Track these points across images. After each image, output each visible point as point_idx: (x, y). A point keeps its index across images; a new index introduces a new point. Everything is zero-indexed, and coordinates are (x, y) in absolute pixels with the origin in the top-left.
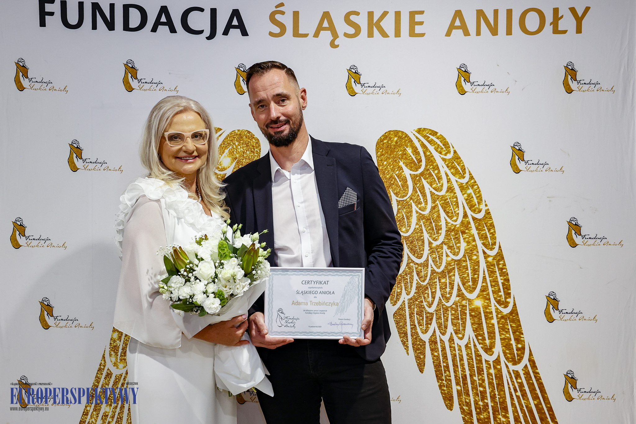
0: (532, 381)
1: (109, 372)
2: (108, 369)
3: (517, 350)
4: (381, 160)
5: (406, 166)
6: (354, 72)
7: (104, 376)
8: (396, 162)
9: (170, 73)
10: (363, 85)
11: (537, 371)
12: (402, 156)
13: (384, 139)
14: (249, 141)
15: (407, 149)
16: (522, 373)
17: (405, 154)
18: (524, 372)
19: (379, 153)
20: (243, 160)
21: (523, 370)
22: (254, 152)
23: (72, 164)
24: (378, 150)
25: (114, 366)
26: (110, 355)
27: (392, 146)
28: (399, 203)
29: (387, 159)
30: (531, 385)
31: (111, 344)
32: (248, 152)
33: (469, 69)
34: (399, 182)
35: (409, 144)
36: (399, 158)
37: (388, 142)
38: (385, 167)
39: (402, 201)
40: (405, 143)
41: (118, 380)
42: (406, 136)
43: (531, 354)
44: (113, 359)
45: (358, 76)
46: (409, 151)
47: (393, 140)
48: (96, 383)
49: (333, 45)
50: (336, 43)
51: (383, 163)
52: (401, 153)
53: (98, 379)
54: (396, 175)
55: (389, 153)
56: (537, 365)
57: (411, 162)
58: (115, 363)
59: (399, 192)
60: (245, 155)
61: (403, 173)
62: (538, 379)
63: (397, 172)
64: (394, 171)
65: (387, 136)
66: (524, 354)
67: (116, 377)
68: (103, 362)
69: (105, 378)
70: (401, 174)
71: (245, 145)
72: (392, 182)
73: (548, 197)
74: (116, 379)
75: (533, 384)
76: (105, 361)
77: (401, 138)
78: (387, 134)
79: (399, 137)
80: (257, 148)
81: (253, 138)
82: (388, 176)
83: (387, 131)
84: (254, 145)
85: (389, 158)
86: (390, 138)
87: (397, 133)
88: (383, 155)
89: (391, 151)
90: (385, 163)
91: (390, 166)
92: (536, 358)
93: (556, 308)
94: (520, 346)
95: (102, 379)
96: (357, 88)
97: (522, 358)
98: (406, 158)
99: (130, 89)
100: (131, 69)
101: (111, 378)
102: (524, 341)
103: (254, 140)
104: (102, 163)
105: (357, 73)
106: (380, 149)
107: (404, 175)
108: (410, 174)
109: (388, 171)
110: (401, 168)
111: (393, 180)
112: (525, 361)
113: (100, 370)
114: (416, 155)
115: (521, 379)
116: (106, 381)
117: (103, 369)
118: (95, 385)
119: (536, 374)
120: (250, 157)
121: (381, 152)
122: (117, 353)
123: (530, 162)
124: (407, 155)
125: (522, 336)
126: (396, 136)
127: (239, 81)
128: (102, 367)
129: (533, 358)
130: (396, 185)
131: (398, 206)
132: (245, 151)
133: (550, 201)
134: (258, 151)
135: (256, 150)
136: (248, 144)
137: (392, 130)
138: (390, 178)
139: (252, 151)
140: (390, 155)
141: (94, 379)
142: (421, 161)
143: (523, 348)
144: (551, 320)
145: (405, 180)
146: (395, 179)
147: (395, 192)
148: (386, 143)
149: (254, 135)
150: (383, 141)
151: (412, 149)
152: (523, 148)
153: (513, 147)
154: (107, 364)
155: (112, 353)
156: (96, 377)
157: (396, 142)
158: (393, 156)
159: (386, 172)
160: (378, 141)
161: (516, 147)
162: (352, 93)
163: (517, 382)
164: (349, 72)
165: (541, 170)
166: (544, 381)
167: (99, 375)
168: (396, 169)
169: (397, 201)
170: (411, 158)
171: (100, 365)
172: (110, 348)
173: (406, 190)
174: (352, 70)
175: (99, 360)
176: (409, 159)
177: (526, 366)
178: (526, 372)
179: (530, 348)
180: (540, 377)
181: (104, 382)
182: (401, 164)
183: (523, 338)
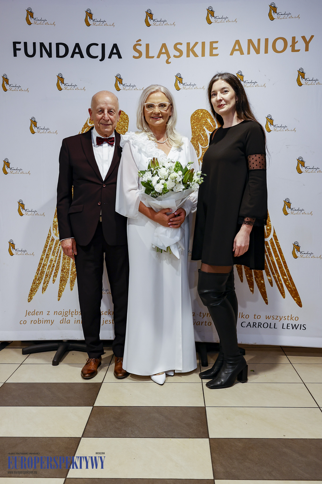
0: (275, 247)
1: (53, 238)
2: (52, 237)
3: (267, 230)
4: (194, 126)
5: (207, 129)
6: (179, 77)
7: (50, 240)
8: (202, 127)
9: (81, 80)
10: (184, 84)
11: (278, 241)
12: (205, 124)
13: (195, 114)
14: (123, 116)
15: (208, 119)
16: (269, 243)
17: (207, 122)
18: (270, 242)
19: (192, 122)
20: (119, 127)
21: (270, 241)
22: (125, 122)
23: (32, 130)
24: (192, 120)
25: (55, 235)
26: (53, 230)
27: (200, 118)
28: (203, 149)
29: (196, 125)
30: (274, 249)
31: (53, 224)
32: (122, 122)
33: (243, 74)
34: (203, 138)
35: (209, 117)
36: (203, 125)
37: (197, 116)
38: (196, 130)
39: (204, 148)
40: (207, 116)
41: (57, 243)
42: (207, 112)
43: (274, 232)
44: (55, 232)
45: (181, 79)
46: (209, 120)
47: (200, 115)
48: (47, 244)
49: (168, 62)
50: (169, 61)
51: (195, 127)
52: (204, 121)
53: (47, 242)
54: (202, 134)
55: (198, 122)
56: (278, 238)
57: (210, 127)
58: (55, 234)
59: (203, 143)
60: (120, 124)
61: (205, 133)
62: (278, 246)
63: (202, 132)
64: (200, 132)
65: (196, 112)
66: (270, 232)
67: (56, 241)
68: (50, 233)
69: (51, 241)
70: (204, 133)
71: (121, 119)
72: (199, 138)
73: (286, 146)
74: (57, 242)
75: (275, 248)
76: (51, 232)
77: (204, 114)
78: (197, 111)
79: (204, 113)
80: (127, 120)
81: (125, 114)
82: (197, 135)
83: (197, 110)
84: (125, 118)
85: (198, 125)
86: (199, 114)
87: (202, 110)
88: (194, 123)
89: (199, 121)
90: (196, 127)
91: (199, 129)
92: (277, 234)
93: (289, 207)
94: (268, 228)
95: (50, 242)
96: (181, 86)
97: (270, 234)
98: (207, 125)
99: (60, 89)
100: (61, 78)
101: (54, 241)
102: (271, 225)
103: (125, 116)
104: (47, 129)
105: (181, 78)
106: (193, 120)
107: (206, 134)
108: (209, 133)
109: (197, 132)
110: (204, 130)
111: (200, 137)
112: (271, 236)
113: (48, 237)
114: (213, 123)
115: (269, 246)
116: (52, 243)
117: (50, 237)
118: (46, 245)
119: (277, 243)
120: (123, 125)
121: (193, 121)
122: (57, 228)
123: (276, 126)
124: (208, 123)
125: (270, 222)
126: (201, 112)
127: (117, 83)
128: (49, 236)
129: (275, 235)
130: (202, 139)
131: (202, 151)
132: (121, 122)
133: (287, 148)
134: (128, 122)
135: (126, 121)
136: (122, 118)
137: (200, 109)
138: (198, 135)
139: (124, 122)
140: (198, 123)
141: (46, 242)
142: (216, 126)
143: (270, 229)
144: (286, 214)
145: (206, 137)
146: (201, 136)
147: (201, 143)
148: (196, 116)
149: (125, 113)
150: (194, 115)
151: (211, 119)
152: (273, 118)
153: (267, 118)
154: (51, 234)
155: (54, 228)
156: (47, 241)
157: (202, 116)
158: (200, 124)
159: (196, 132)
160: (192, 115)
161: (269, 117)
162: (178, 89)
163: (267, 247)
164: (176, 77)
165: (283, 130)
166: (281, 247)
167: (48, 240)
168: (202, 131)
169: (202, 148)
170: (210, 124)
171: (48, 235)
172: (53, 226)
173: (207, 142)
174: (178, 76)
175: (48, 232)
176: (209, 125)
177: (272, 239)
178: (271, 242)
179: (274, 229)
180: (279, 245)
181: (50, 243)
182: (204, 128)
183: (271, 223)
